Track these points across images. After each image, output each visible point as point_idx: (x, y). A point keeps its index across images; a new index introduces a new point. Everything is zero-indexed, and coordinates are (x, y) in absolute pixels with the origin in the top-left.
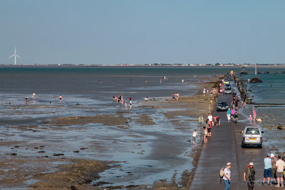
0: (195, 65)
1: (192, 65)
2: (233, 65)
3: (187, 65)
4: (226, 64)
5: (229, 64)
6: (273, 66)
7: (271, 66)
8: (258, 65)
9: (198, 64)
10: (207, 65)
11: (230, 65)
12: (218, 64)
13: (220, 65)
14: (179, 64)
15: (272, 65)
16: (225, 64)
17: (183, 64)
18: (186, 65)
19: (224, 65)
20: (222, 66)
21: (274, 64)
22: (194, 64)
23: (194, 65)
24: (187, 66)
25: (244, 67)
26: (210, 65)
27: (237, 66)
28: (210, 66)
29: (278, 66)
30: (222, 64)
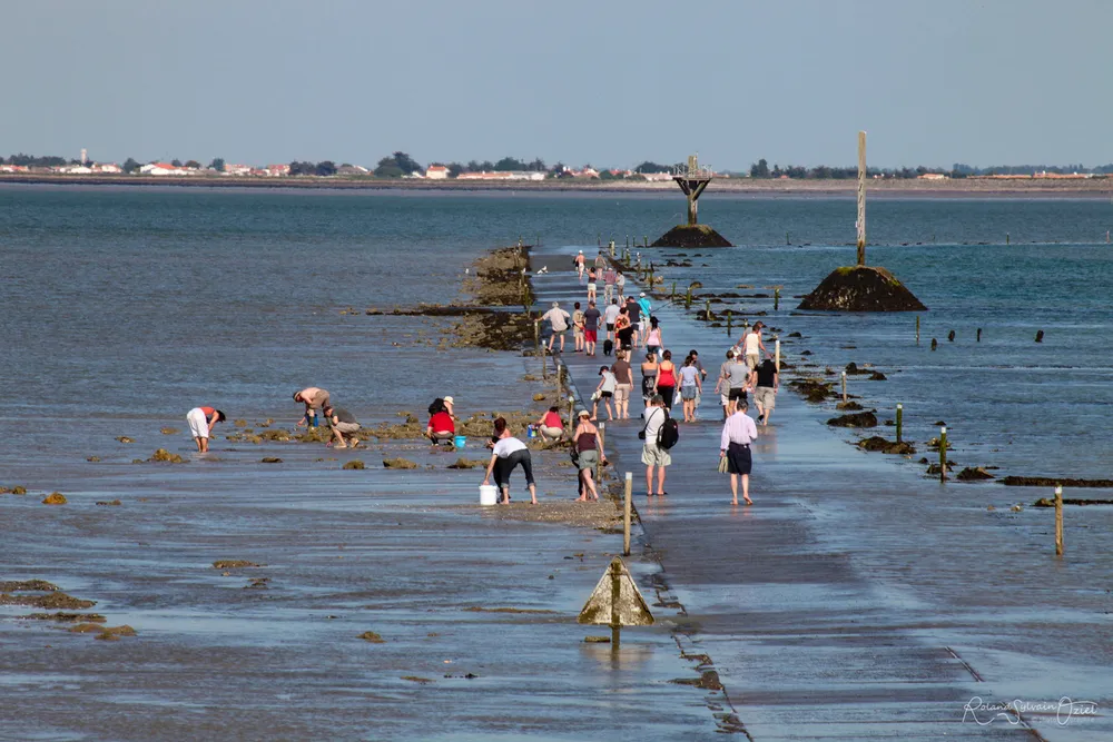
0: (192, 171)
1: (158, 171)
2: (538, 176)
3: (112, 169)
4: (474, 168)
5: (508, 165)
6: (915, 185)
7: (902, 185)
8: (777, 173)
9: (219, 164)
10: (296, 168)
11: (512, 176)
12: (403, 164)
13: (416, 174)
14: (38, 155)
15: (906, 174)
16: (465, 163)
17: (77, 163)
18: (105, 169)
19: (455, 170)
20: (436, 185)
21: (922, 171)
22: (176, 164)
23: (179, 171)
24: (105, 180)
25: (694, 184)
26: (327, 168)
27: (584, 181)
28: (331, 177)
29: (964, 185)
30: (437, 166)
